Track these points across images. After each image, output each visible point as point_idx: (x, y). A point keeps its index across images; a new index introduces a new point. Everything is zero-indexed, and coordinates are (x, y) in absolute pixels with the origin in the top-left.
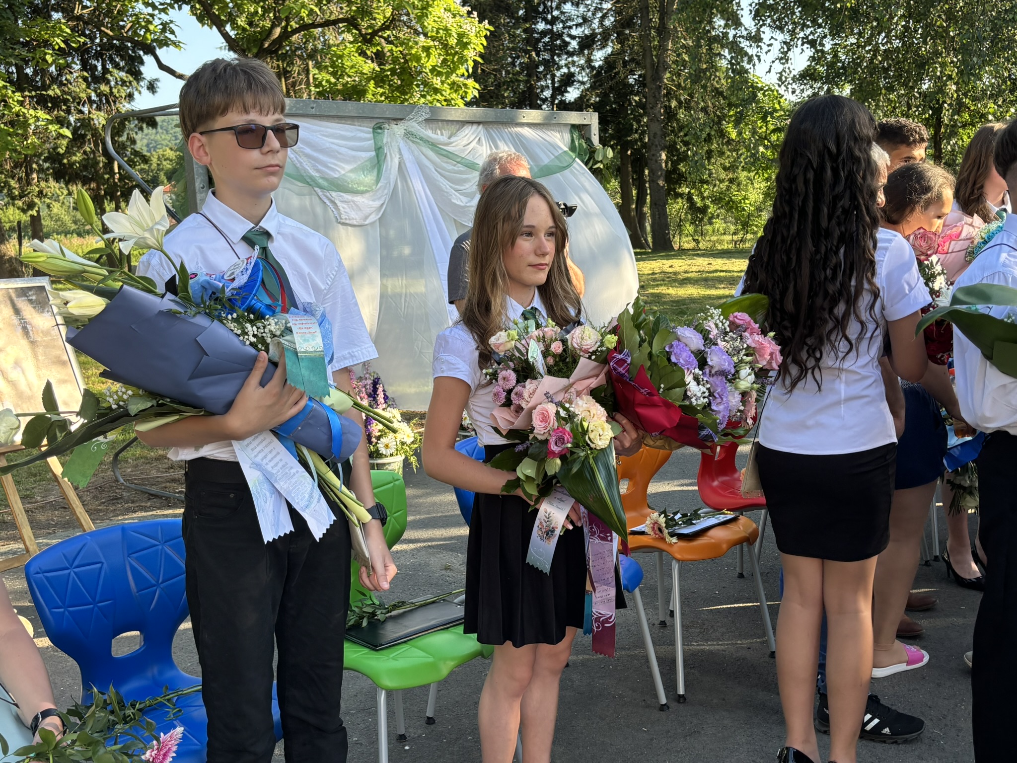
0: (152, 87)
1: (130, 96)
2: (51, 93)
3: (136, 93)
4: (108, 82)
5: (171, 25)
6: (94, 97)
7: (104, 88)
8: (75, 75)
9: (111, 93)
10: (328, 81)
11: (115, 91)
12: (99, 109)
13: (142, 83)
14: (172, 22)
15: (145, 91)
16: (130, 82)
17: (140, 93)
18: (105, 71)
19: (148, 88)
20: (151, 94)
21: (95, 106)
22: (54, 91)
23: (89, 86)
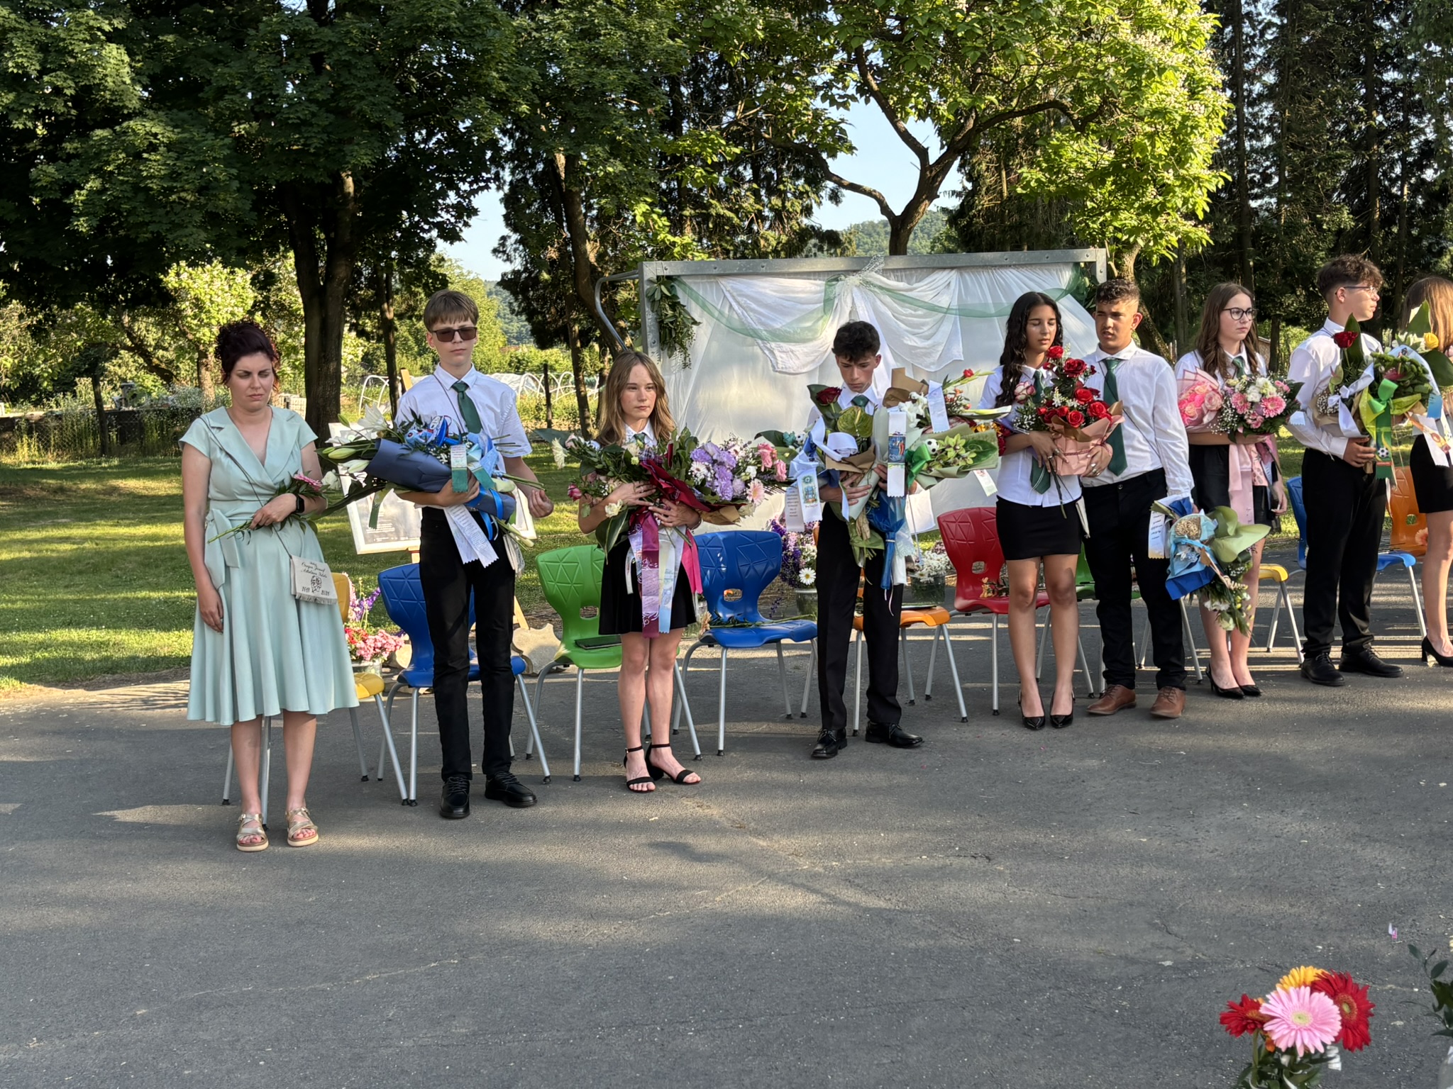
0: (835, 197)
1: (807, 211)
2: (712, 211)
3: (814, 206)
4: (782, 195)
5: (842, 125)
6: (766, 212)
7: (776, 201)
8: (746, 186)
9: (784, 206)
10: (1037, 181)
11: (788, 204)
12: (770, 227)
13: (822, 193)
14: (843, 121)
15: (826, 202)
16: (807, 192)
17: (820, 204)
18: (780, 181)
19: (831, 198)
20: (834, 205)
21: (767, 224)
22: (719, 208)
23: (758, 199)
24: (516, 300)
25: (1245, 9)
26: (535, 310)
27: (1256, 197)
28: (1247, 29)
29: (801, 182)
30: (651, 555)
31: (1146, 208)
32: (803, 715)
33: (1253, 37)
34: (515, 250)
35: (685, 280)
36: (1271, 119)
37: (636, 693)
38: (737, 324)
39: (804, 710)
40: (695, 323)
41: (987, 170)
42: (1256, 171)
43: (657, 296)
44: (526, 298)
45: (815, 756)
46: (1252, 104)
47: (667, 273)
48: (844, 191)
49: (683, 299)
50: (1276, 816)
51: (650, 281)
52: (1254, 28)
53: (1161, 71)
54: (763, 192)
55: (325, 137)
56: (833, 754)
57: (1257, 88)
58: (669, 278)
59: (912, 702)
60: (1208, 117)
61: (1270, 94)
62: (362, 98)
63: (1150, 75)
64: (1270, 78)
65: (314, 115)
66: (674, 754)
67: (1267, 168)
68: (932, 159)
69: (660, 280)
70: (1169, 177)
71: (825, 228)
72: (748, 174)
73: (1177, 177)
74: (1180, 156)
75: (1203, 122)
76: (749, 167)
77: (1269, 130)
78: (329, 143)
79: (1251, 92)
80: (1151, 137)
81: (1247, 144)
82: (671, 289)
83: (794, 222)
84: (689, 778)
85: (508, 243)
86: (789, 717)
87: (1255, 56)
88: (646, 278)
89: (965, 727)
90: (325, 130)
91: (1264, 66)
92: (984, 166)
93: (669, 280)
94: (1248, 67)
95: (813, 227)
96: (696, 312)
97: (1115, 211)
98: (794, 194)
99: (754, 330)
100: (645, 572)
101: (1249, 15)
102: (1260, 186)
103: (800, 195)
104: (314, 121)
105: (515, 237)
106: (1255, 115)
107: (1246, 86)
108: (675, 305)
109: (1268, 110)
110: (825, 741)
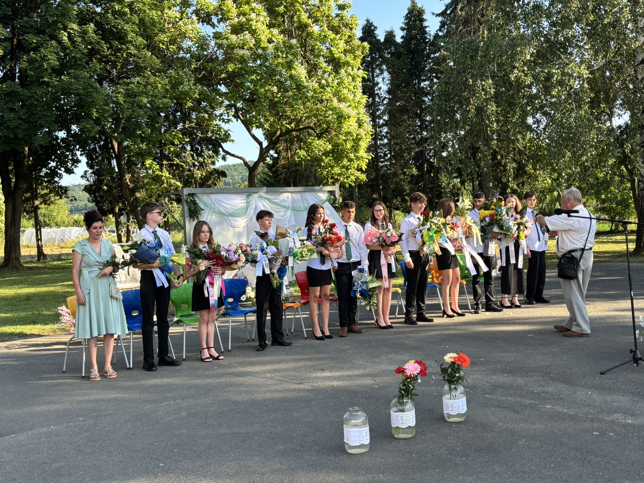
0: (224, 158)
1: (213, 163)
2: (175, 162)
3: (216, 161)
4: (202, 156)
5: (229, 132)
6: (196, 163)
7: (201, 159)
8: (188, 153)
9: (204, 162)
10: (303, 155)
11: (205, 160)
12: (198, 169)
13: (219, 157)
14: (229, 130)
15: (220, 160)
16: (213, 156)
17: (218, 160)
18: (202, 151)
19: (222, 159)
20: (223, 161)
21: (197, 168)
22: (176, 161)
23: (193, 159)
24: (91, 197)
25: (376, 92)
26: (99, 201)
27: (382, 162)
28: (377, 99)
29: (211, 152)
30: (212, 284)
31: (343, 167)
32: (253, 340)
33: (379, 102)
34: (91, 176)
35: (198, 195)
36: (387, 133)
37: (204, 330)
38: (217, 211)
39: (253, 338)
40: (202, 210)
41: (283, 149)
42: (382, 152)
43: (189, 200)
44: (95, 196)
45: (258, 350)
46: (380, 127)
47: (192, 192)
48: (228, 156)
49: (198, 201)
50: (402, 356)
51: (186, 195)
52: (380, 99)
53: (349, 117)
54: (195, 155)
55: (24, 133)
56: (263, 349)
57: (381, 121)
58: (193, 194)
59: (287, 335)
60: (366, 135)
61: (386, 124)
62: (40, 118)
63: (345, 118)
64: (386, 118)
65: (20, 124)
66: (215, 350)
67: (386, 151)
68: (264, 146)
69: (189, 194)
70: (352, 156)
71: (220, 170)
72: (189, 148)
73: (355, 156)
74: (355, 148)
75: (364, 137)
76: (189, 145)
77: (386, 137)
78: (26, 135)
79: (379, 123)
80: (345, 141)
81: (378, 142)
82: (193, 198)
83: (208, 168)
84: (220, 358)
85: (88, 173)
86: (248, 340)
87: (380, 110)
88: (184, 194)
89: (306, 340)
90: (24, 130)
91: (383, 113)
92: (281, 148)
93: (192, 195)
94: (378, 113)
95: (215, 169)
96: (201, 205)
97: (332, 167)
98: (207, 156)
99: (223, 213)
100: (210, 289)
101: (378, 94)
102: (383, 158)
103: (210, 157)
104: (20, 127)
105: (91, 171)
106: (381, 132)
107: (377, 120)
108: (195, 203)
109: (385, 129)
110: (261, 345)
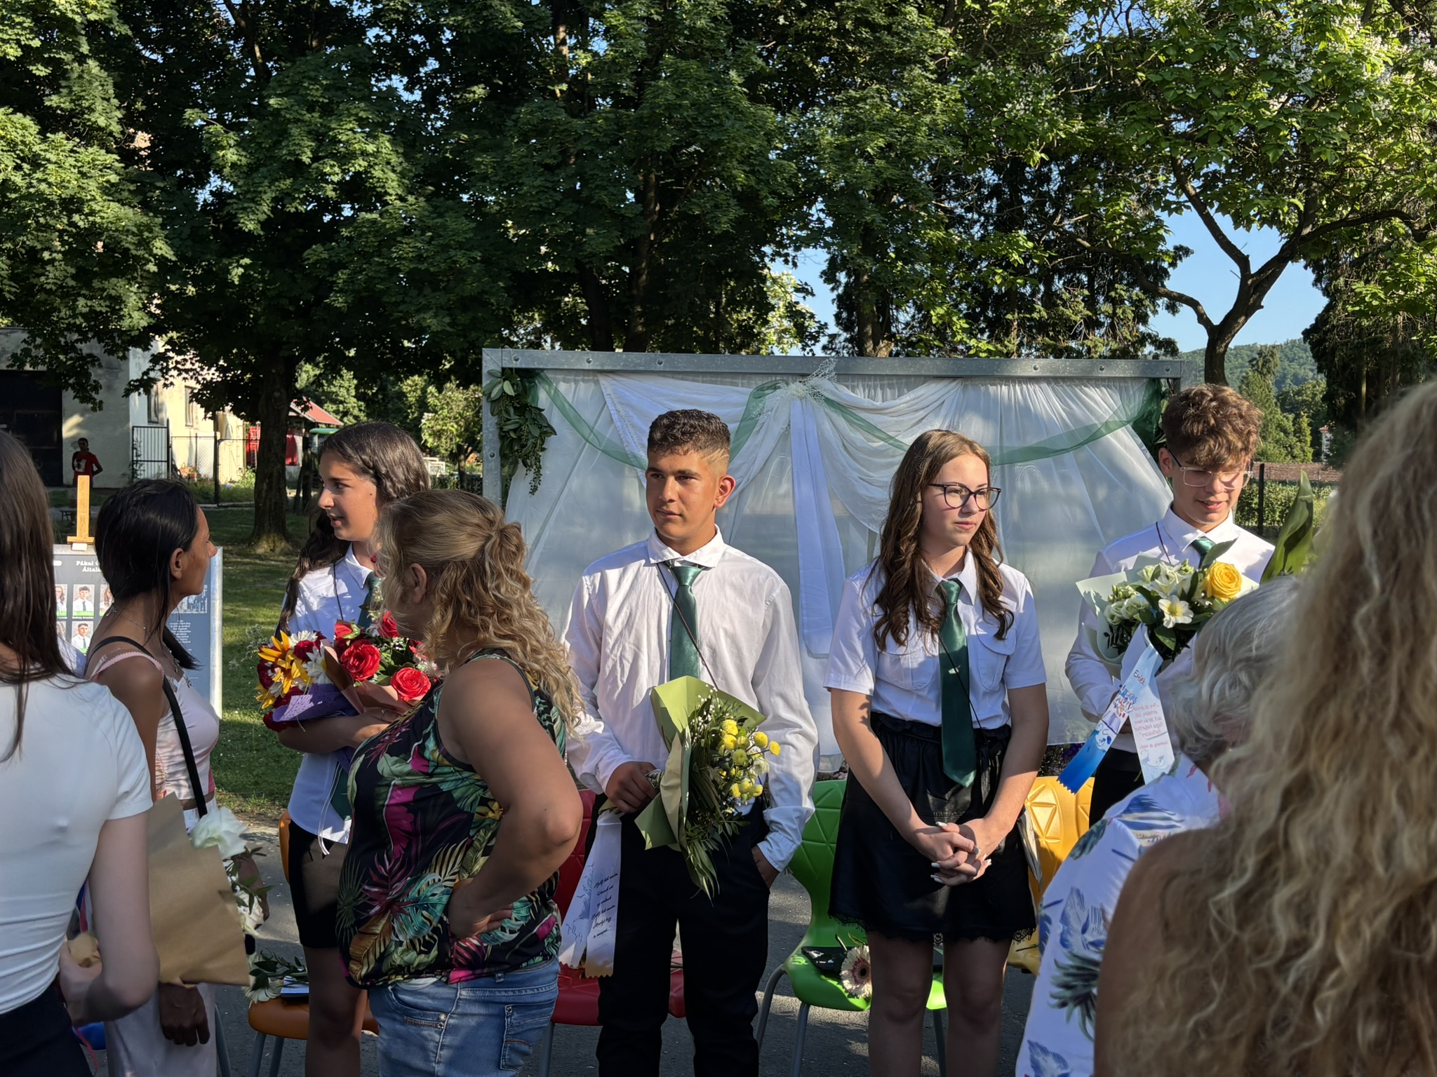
7: (1106, 308)
9: (1115, 313)
11: (1119, 311)
15: (1162, 310)
16: (1142, 300)
19: (1168, 308)
20: (1170, 315)
22: (1040, 313)
23: (1090, 305)
29: (1135, 290)
35: (550, 375)
40: (551, 433)
43: (496, 395)
47: (517, 365)
48: (1180, 305)
58: (529, 371)
68: (1254, 269)
69: (507, 374)
71: (1162, 337)
82: (529, 386)
88: (485, 371)
95: (1149, 335)
103: (1134, 303)
108: (527, 408)
